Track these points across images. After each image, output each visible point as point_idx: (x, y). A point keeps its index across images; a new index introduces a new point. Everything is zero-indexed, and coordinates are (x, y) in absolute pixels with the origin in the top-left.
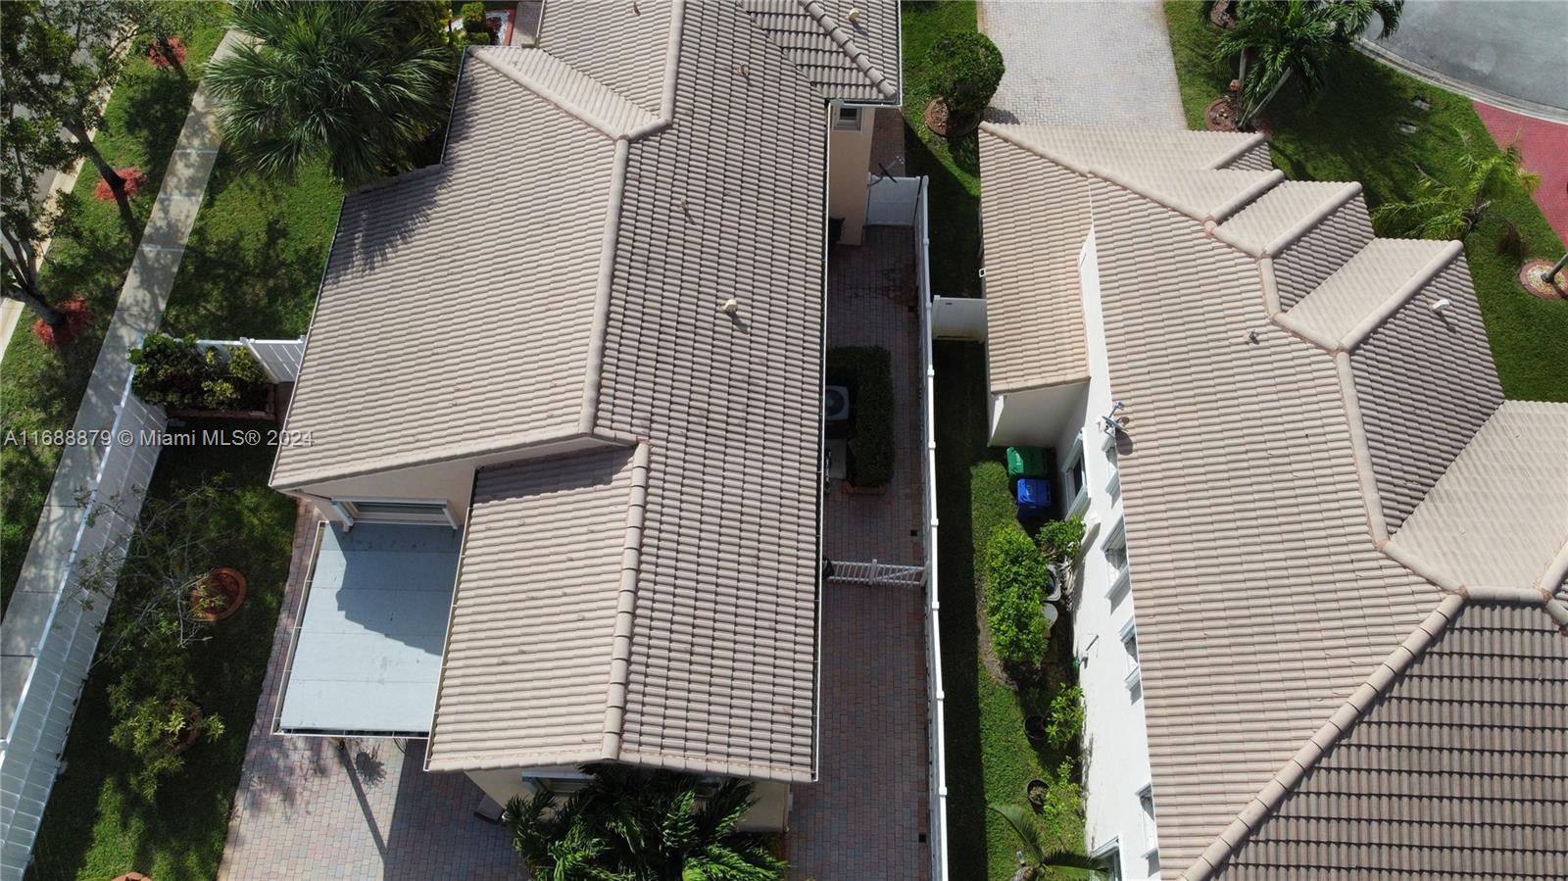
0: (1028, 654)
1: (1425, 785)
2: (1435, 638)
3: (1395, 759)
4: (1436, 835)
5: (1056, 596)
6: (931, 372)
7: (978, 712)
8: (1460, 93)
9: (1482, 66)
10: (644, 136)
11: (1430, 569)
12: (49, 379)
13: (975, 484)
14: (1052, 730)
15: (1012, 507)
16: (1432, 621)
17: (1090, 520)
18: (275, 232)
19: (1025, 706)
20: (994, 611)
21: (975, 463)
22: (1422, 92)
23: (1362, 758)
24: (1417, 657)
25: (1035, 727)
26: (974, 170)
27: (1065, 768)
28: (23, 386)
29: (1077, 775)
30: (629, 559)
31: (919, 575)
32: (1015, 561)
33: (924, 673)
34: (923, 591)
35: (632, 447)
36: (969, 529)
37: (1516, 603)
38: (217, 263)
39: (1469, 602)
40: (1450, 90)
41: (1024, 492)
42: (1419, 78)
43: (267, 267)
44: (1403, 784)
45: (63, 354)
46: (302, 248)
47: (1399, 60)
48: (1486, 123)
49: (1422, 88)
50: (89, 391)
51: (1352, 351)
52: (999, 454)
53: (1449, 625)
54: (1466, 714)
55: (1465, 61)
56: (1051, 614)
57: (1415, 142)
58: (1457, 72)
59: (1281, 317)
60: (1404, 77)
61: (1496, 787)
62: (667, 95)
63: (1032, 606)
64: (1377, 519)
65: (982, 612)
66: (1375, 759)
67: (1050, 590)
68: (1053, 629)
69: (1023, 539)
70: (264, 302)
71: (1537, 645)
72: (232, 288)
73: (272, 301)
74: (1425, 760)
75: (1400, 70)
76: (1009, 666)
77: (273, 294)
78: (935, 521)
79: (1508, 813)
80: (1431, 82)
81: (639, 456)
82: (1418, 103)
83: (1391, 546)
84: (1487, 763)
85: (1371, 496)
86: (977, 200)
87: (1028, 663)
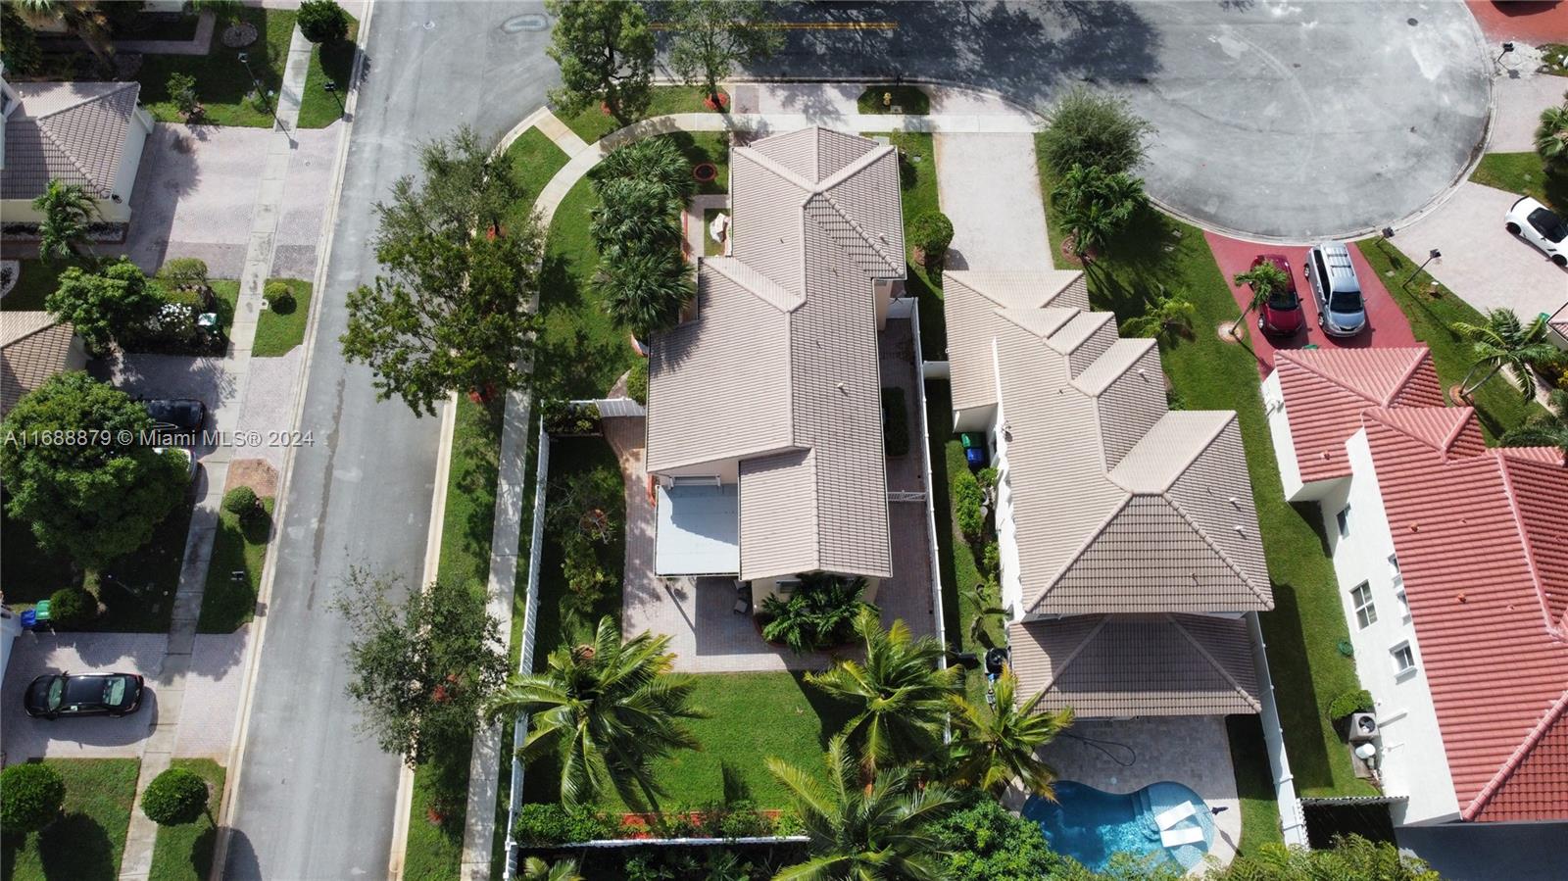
0: (974, 529)
1: (1119, 564)
2: (1122, 510)
3: (1108, 555)
4: (1124, 582)
5: (987, 502)
6: (924, 399)
7: (953, 557)
8: (1197, 226)
9: (1211, 209)
10: (796, 310)
11: (1122, 484)
12: (482, 421)
13: (948, 452)
14: (986, 561)
15: (966, 463)
16: (1121, 504)
17: (1000, 468)
18: (581, 337)
19: (975, 553)
20: (959, 510)
21: (947, 442)
22: (1178, 226)
23: (1096, 555)
24: (1116, 517)
25: (979, 562)
26: (940, 285)
27: (991, 576)
28: (471, 425)
29: (998, 578)
30: (814, 495)
31: (923, 497)
32: (967, 488)
33: (928, 541)
34: (925, 504)
35: (809, 450)
36: (945, 473)
37: (1152, 495)
38: (554, 355)
39: (1134, 496)
40: (1192, 224)
41: (971, 455)
42: (1177, 218)
43: (582, 357)
44: (1111, 564)
45: (487, 408)
46: (598, 345)
47: (1166, 207)
48: (1210, 244)
49: (1178, 224)
50: (505, 427)
51: (1099, 397)
52: (958, 436)
53: (1127, 504)
54: (1134, 537)
55: (1202, 207)
56: (984, 511)
57: (1172, 257)
58: (1198, 213)
59: (1072, 382)
60: (1169, 217)
61: (1146, 564)
62: (803, 287)
63: (975, 507)
64: (1104, 465)
65: (953, 511)
66: (1100, 555)
67: (984, 501)
68: (986, 518)
69: (971, 478)
70: (584, 375)
71: (1161, 511)
72: (567, 369)
73: (588, 375)
74: (1120, 555)
75: (1167, 214)
76: (966, 536)
77: (589, 370)
78: (930, 471)
79: (1150, 572)
80: (1182, 220)
81: (812, 453)
82: (1175, 233)
83: (1108, 476)
84: (1142, 555)
85: (1102, 456)
86: (941, 303)
87: (976, 534)
